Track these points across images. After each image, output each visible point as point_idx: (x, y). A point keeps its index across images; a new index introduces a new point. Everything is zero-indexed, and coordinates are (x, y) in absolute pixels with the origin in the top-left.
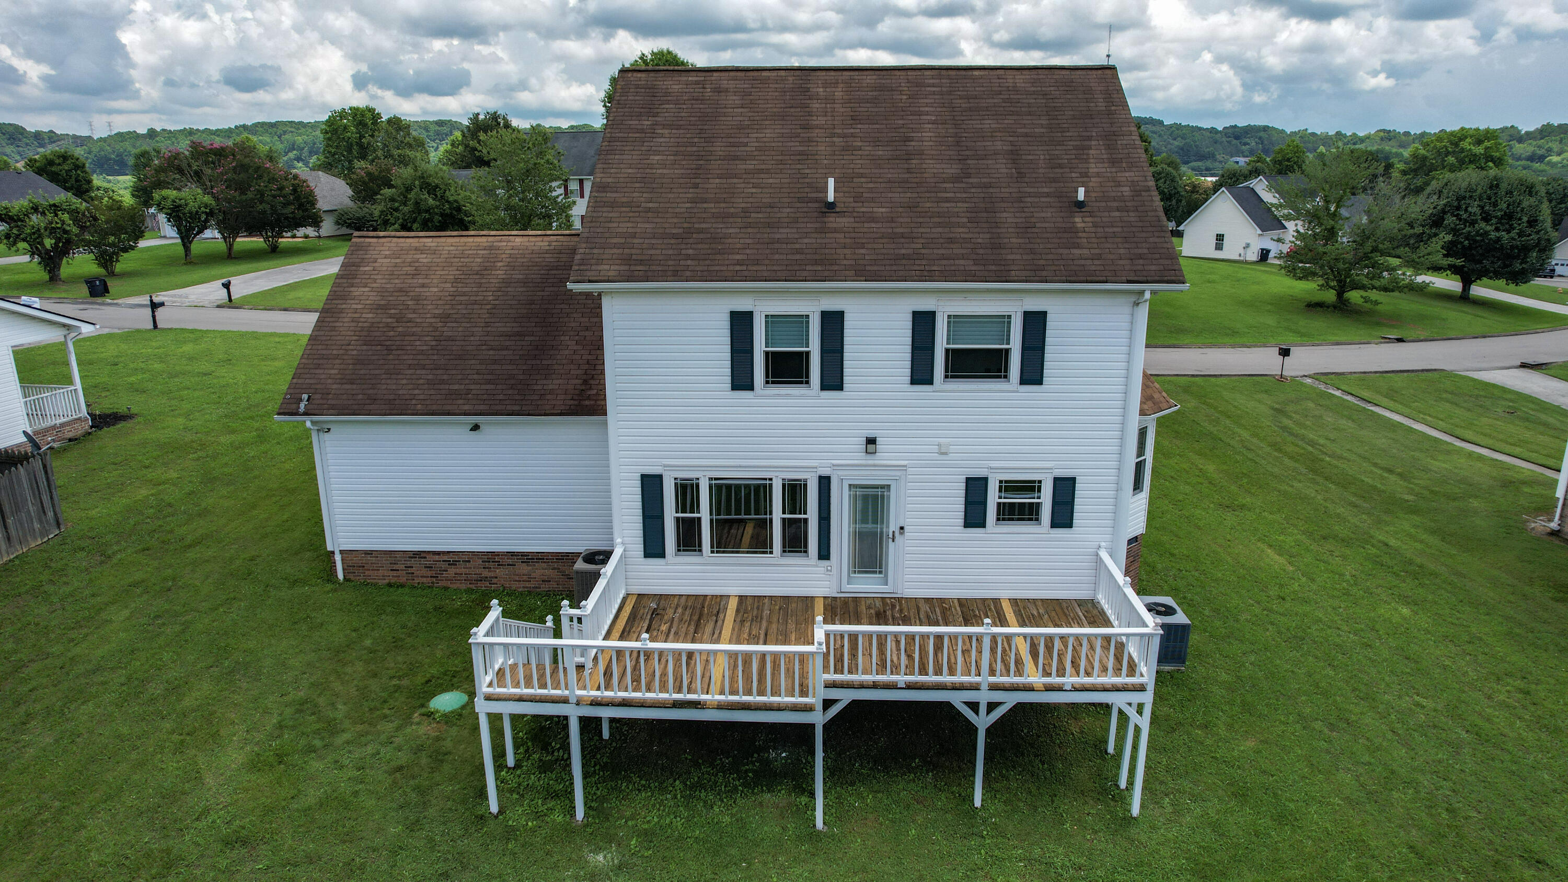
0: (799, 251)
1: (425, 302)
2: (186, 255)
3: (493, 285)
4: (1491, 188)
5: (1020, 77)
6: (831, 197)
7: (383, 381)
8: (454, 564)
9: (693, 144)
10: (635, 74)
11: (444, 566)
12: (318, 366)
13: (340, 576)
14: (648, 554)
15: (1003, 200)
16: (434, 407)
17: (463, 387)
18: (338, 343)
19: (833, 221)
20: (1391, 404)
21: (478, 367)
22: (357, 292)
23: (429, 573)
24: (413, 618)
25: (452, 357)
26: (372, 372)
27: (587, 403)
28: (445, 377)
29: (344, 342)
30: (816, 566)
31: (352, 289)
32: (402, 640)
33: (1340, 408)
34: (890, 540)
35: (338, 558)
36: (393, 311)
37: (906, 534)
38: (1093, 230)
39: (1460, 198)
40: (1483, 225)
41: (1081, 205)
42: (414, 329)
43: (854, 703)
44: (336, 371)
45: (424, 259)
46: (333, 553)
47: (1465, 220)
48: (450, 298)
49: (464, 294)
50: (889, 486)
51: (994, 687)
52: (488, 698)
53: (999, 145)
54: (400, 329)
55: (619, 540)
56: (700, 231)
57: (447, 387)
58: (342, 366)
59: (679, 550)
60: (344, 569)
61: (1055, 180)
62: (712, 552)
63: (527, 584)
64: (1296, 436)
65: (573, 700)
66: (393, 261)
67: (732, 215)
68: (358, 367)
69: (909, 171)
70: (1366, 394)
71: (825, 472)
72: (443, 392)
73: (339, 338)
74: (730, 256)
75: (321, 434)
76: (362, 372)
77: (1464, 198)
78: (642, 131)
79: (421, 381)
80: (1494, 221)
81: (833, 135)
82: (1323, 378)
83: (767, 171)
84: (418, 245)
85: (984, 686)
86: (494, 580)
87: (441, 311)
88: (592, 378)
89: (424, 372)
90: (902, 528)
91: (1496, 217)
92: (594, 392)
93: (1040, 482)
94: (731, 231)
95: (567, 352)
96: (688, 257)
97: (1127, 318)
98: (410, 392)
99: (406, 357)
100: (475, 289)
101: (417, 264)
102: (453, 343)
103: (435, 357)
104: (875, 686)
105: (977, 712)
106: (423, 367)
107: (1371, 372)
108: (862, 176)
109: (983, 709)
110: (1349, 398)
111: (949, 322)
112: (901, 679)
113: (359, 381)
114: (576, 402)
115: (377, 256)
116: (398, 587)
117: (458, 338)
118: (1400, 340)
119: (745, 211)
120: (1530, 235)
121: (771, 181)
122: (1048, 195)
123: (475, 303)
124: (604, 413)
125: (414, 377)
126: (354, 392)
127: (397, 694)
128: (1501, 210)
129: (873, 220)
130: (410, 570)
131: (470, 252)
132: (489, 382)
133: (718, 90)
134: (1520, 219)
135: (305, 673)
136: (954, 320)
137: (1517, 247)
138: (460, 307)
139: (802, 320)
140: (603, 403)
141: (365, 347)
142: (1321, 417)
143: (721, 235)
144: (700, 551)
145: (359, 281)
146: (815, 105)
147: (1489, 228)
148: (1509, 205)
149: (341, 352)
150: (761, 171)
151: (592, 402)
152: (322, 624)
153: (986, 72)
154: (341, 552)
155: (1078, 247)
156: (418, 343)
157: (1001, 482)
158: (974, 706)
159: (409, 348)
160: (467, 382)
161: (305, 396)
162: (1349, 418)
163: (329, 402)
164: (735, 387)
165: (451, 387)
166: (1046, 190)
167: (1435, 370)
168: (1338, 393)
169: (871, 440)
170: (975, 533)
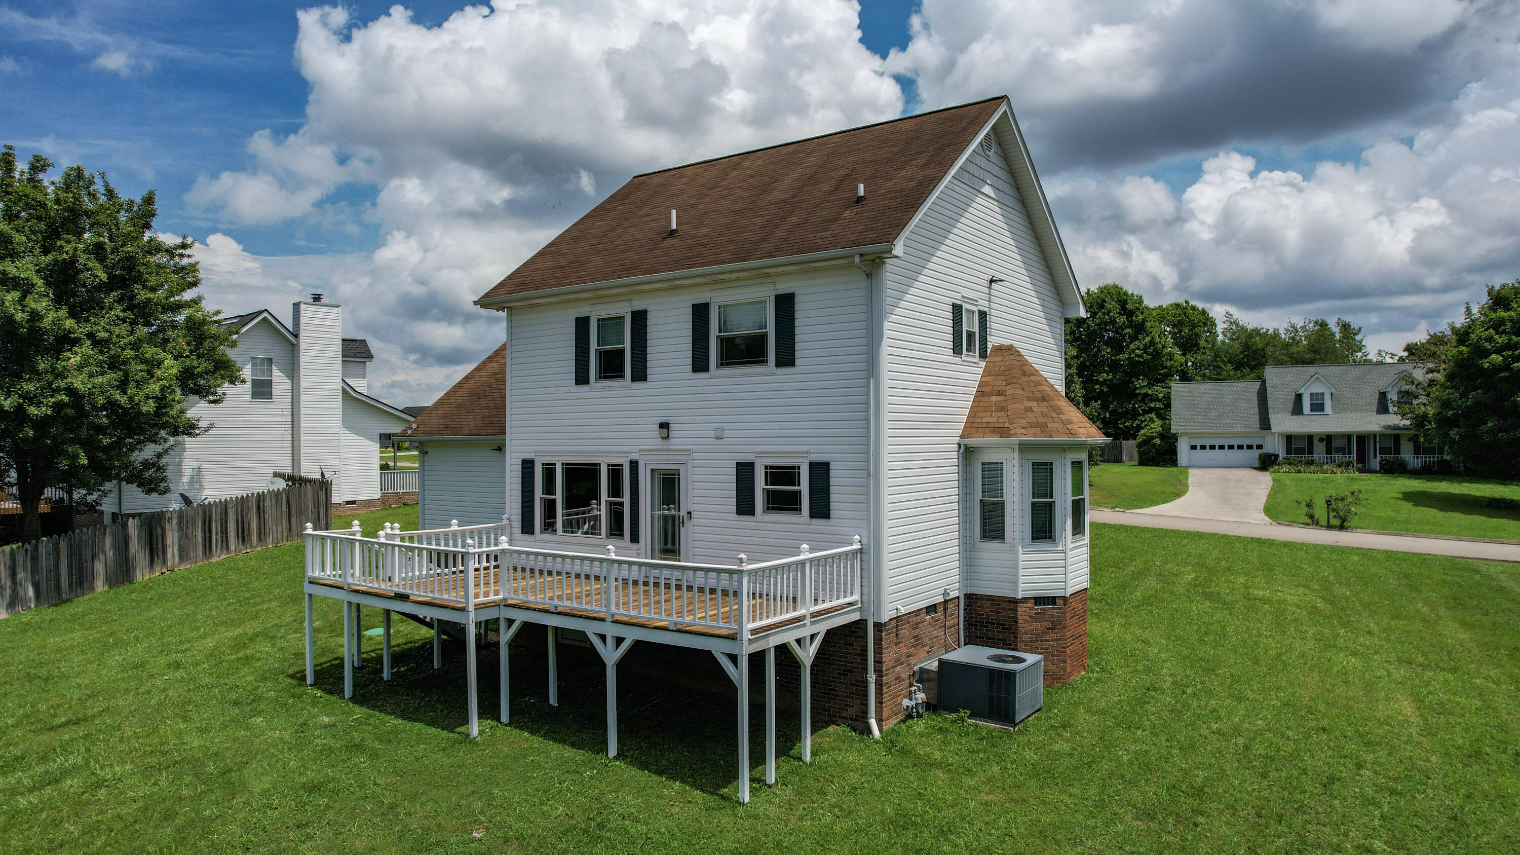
6: (674, 227)
12: (436, 409)
14: (523, 531)
15: (803, 209)
17: (498, 419)
22: (490, 366)
26: (460, 411)
28: (494, 414)
30: (629, 548)
34: (681, 525)
37: (693, 520)
38: (853, 216)
41: (860, 199)
43: (526, 626)
44: (442, 412)
50: (679, 471)
51: (616, 620)
54: (494, 386)
55: (507, 517)
57: (490, 419)
58: (447, 409)
59: (543, 528)
62: (563, 531)
65: (346, 587)
68: (455, 409)
69: (753, 202)
71: (634, 457)
75: (423, 456)
76: (455, 412)
85: (608, 618)
90: (689, 513)
93: (798, 467)
97: (863, 292)
99: (483, 402)
103: (498, 402)
104: (536, 608)
105: (606, 646)
109: (610, 644)
111: (719, 313)
112: (553, 603)
121: (654, 225)
122: (843, 199)
126: (441, 423)
129: (693, 237)
133: (680, 177)
136: (725, 310)
139: (619, 321)
141: (468, 398)
144: (556, 529)
145: (496, 359)
146: (734, 173)
149: (454, 400)
150: (654, 220)
157: (766, 467)
158: (603, 640)
161: (416, 426)
163: (425, 429)
164: (578, 382)
166: (845, 196)
169: (664, 426)
170: (746, 520)
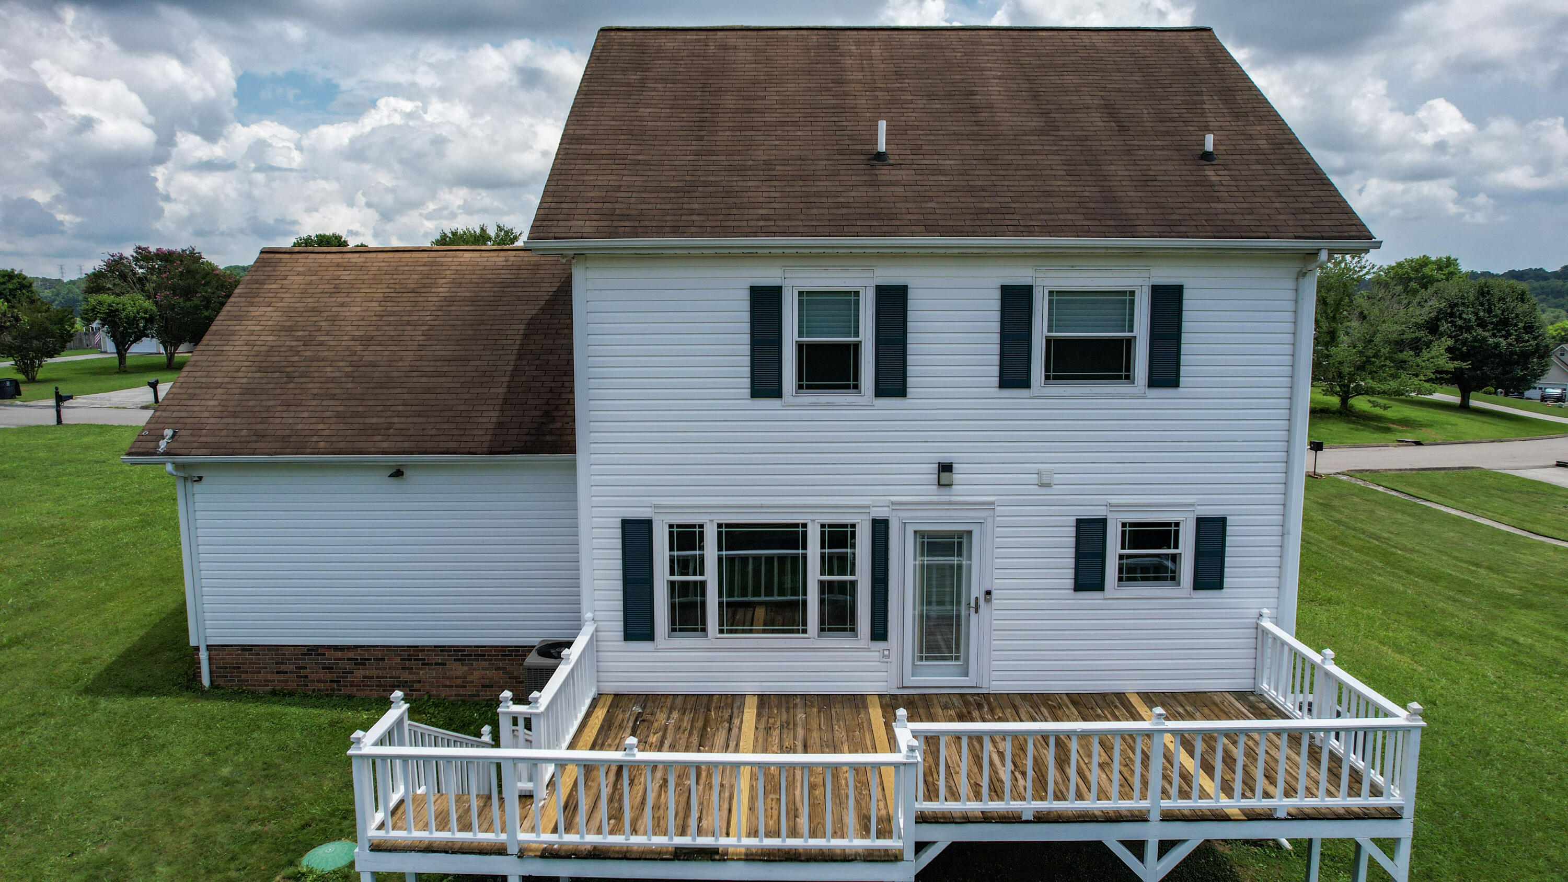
0: (846, 205)
1: (343, 323)
2: (120, 363)
3: (431, 304)
4: (1483, 294)
5: (1096, 38)
6: (882, 146)
7: (277, 414)
8: (362, 663)
9: (694, 98)
10: (619, 33)
11: (349, 666)
12: (192, 397)
13: (206, 681)
14: (628, 636)
15: (1106, 153)
16: (342, 445)
17: (382, 420)
18: (224, 369)
19: (885, 173)
20: (1441, 499)
21: (406, 396)
22: (256, 311)
23: (329, 677)
24: (298, 735)
25: (371, 385)
26: (264, 403)
27: (548, 438)
28: (360, 409)
29: (233, 369)
30: (868, 650)
31: (251, 309)
32: (277, 766)
33: (1389, 504)
34: (972, 610)
35: (203, 655)
36: (300, 333)
37: (994, 602)
38: (1233, 183)
39: (1453, 306)
40: (1480, 331)
41: (1207, 156)
42: (326, 354)
43: (955, 848)
44: (216, 403)
45: (346, 276)
46: (197, 649)
47: (1460, 326)
48: (375, 318)
49: (394, 314)
50: (970, 533)
51: (1169, 817)
52: (377, 848)
53: (1088, 100)
54: (308, 353)
55: (589, 615)
56: (707, 184)
57: (361, 420)
58: (224, 397)
59: (674, 630)
60: (211, 672)
61: (1167, 133)
62: (721, 631)
63: (461, 691)
64: (1355, 529)
65: (513, 849)
66: (307, 278)
67: (750, 168)
68: (247, 397)
69: (977, 123)
70: (1411, 490)
71: (881, 513)
72: (356, 426)
73: (225, 364)
74: (751, 211)
75: (189, 484)
76: (251, 403)
77: (1456, 305)
78: (629, 85)
79: (328, 414)
80: (1490, 327)
81: (874, 89)
82: (1358, 475)
83: (794, 124)
84: (340, 260)
85: (1155, 816)
86: (417, 686)
87: (362, 333)
88: (557, 409)
89: (333, 403)
90: (988, 593)
91: (1492, 323)
92: (559, 425)
93: (1177, 524)
94: (750, 184)
95: (524, 378)
96: (692, 212)
97: (1290, 295)
98: (312, 427)
99: (310, 386)
100: (408, 308)
101: (337, 282)
102: (375, 369)
103: (350, 385)
104: (986, 818)
105: (1141, 857)
106: (333, 397)
107: (1406, 470)
108: (918, 128)
109: (1152, 850)
110: (1393, 493)
111: (1050, 302)
112: (1029, 806)
113: (245, 414)
114: (533, 438)
115: (288, 273)
116: (284, 695)
117: (382, 363)
118: (1418, 443)
119: (767, 163)
120: (1528, 341)
121: (799, 133)
122: (1163, 148)
123: (408, 323)
124: (573, 450)
125: (320, 408)
126: (237, 427)
127: (254, 847)
128: (1495, 316)
129: (941, 172)
130: (303, 672)
131: (406, 268)
132: (419, 414)
133: (725, 48)
134: (1516, 325)
135: (118, 818)
136: (1058, 297)
137: (1516, 353)
138: (387, 328)
139: (851, 298)
140: (569, 438)
141: (258, 375)
142: (1372, 511)
143: (736, 189)
144: (704, 630)
145: (262, 299)
146: (848, 61)
147: (1486, 334)
148: (1503, 311)
149: (227, 380)
150: (784, 124)
151: (555, 438)
152: (164, 746)
153: (1055, 33)
154: (209, 648)
155: (1219, 200)
156: (329, 369)
157: (1124, 525)
158: (1137, 848)
159: (316, 375)
160: (388, 414)
161: (168, 432)
162: (1403, 512)
163: (203, 439)
164: (756, 393)
165: (367, 421)
166: (1158, 143)
167: (1472, 468)
168: (1380, 489)
169: (946, 467)
170: (1090, 598)
